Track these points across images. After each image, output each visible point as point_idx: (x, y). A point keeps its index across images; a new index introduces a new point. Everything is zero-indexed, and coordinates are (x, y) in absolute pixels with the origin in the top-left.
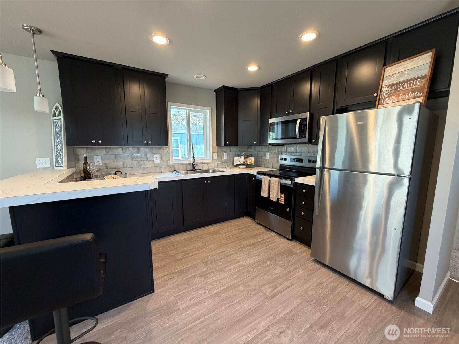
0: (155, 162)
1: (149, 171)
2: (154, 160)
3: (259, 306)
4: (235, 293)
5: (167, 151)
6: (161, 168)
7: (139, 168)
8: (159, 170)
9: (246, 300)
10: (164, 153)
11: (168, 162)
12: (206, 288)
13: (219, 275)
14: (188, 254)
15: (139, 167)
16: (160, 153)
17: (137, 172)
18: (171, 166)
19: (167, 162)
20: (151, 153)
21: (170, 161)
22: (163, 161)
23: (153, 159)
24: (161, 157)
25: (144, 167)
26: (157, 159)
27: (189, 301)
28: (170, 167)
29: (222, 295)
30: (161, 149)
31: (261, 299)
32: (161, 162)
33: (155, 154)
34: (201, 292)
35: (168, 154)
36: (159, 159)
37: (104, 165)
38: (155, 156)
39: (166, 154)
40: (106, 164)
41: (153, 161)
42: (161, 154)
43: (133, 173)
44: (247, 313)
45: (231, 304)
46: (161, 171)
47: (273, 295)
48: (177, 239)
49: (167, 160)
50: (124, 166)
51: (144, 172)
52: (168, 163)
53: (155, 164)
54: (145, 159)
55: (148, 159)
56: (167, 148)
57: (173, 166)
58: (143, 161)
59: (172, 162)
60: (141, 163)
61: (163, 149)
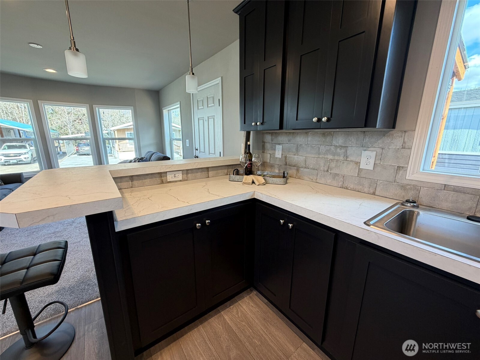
0: (360, 167)
1: (346, 185)
2: (360, 163)
5: (404, 142)
6: (374, 183)
7: (327, 173)
8: (369, 188)
10: (393, 147)
11: (401, 172)
15: (327, 171)
19: (397, 173)
21: (407, 170)
22: (384, 167)
23: (357, 160)
24: (380, 157)
25: (337, 173)
26: (367, 160)
28: (403, 187)
30: (384, 135)
32: (379, 169)
33: (365, 147)
35: (403, 151)
36: (372, 161)
37: (284, 159)
38: (365, 154)
39: (397, 150)
40: (286, 157)
41: (358, 163)
42: (383, 149)
43: (317, 179)
46: (372, 191)
49: (399, 167)
50: (305, 164)
51: (335, 183)
52: (398, 176)
53: (360, 170)
54: (342, 158)
55: (347, 157)
56: (407, 134)
57: (416, 187)
58: (337, 161)
59: (414, 175)
60: (333, 165)
61: (392, 135)
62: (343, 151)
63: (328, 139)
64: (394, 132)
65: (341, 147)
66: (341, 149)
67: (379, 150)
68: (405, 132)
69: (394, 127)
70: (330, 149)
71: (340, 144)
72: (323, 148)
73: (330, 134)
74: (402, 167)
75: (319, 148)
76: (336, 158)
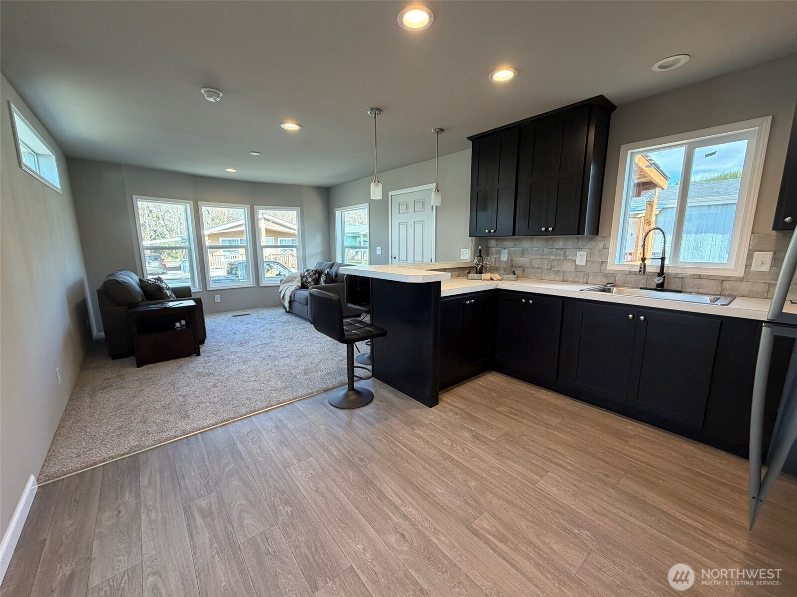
0: (577, 264)
1: (566, 278)
2: (576, 260)
3: (444, 507)
4: (460, 477)
5: (604, 245)
6: (587, 275)
7: (550, 271)
8: (583, 279)
9: (449, 491)
10: (597, 248)
11: (604, 265)
12: (454, 446)
13: (490, 454)
14: (516, 415)
15: (551, 269)
16: (590, 247)
17: (547, 277)
18: (609, 275)
19: (601, 266)
20: (572, 246)
21: (607, 264)
22: (593, 262)
23: (574, 259)
24: (590, 256)
25: (559, 270)
26: (581, 258)
27: (428, 435)
28: (606, 276)
29: (449, 463)
30: (591, 240)
31: (459, 512)
32: (589, 264)
33: (580, 249)
34: (445, 442)
35: (604, 250)
36: (585, 258)
37: (510, 262)
38: (579, 253)
39: (600, 250)
40: (512, 260)
41: (574, 261)
42: (591, 249)
43: (541, 277)
44: (427, 493)
45: (437, 474)
46: (585, 281)
47: (478, 533)
48: (544, 397)
49: (602, 262)
50: (531, 265)
51: (557, 278)
52: (602, 268)
53: (576, 266)
54: (562, 258)
55: (566, 257)
56: (605, 239)
57: (613, 274)
58: (559, 260)
59: (612, 267)
60: (555, 263)
61: (597, 239)
62: (563, 252)
63: (550, 243)
64: (597, 237)
65: (562, 249)
66: (561, 251)
67: (589, 250)
68: (605, 237)
69: (597, 234)
70: (553, 251)
71: (560, 247)
72: (546, 251)
73: (551, 239)
74: (605, 262)
75: (543, 251)
76: (558, 258)
